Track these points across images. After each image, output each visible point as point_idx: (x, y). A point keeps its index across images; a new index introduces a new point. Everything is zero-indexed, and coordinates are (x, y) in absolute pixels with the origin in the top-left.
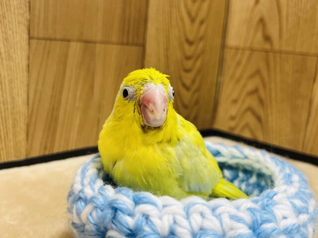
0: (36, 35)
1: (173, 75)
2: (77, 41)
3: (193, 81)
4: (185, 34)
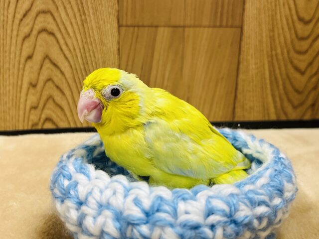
1: (280, 57)
2: (165, 26)
3: (310, 64)
4: (297, 12)
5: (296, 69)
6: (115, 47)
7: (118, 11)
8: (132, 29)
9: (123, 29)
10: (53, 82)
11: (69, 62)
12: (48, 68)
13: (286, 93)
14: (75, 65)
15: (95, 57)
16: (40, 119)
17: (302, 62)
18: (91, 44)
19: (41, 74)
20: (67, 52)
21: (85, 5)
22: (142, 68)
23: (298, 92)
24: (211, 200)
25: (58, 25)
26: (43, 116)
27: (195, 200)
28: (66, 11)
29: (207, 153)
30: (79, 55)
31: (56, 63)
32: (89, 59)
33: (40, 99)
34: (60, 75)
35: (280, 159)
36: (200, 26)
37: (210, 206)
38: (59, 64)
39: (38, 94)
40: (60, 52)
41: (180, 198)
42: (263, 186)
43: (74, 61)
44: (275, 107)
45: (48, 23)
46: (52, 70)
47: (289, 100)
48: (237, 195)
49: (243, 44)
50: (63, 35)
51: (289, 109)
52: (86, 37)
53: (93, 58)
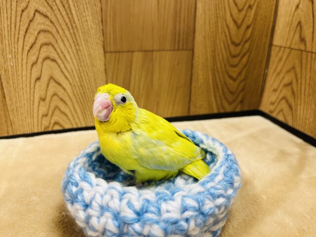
0: (108, 50)
1: (220, 70)
2: (139, 51)
3: (240, 74)
4: (231, 38)
5: (230, 77)
6: (103, 68)
7: (104, 42)
8: (114, 54)
9: (108, 55)
10: (58, 96)
11: (69, 81)
12: (53, 86)
13: (224, 94)
14: (73, 82)
15: (88, 76)
16: (50, 124)
17: (234, 72)
18: (85, 67)
19: (48, 91)
20: (67, 74)
21: (78, 38)
22: (124, 82)
23: (232, 93)
24: (185, 199)
25: (58, 54)
26: (53, 121)
27: (173, 200)
28: (64, 43)
29: (176, 153)
30: (76, 75)
31: (59, 82)
32: (83, 77)
33: (49, 109)
34: (63, 91)
35: (228, 155)
36: (164, 50)
37: (185, 205)
38: (62, 83)
39: (47, 106)
40: (62, 74)
41: (162, 200)
42: (220, 182)
43: (73, 80)
44: (217, 104)
45: (51, 53)
46: (56, 88)
47: (226, 99)
48: (203, 192)
49: (194, 62)
50: (62, 61)
51: (226, 105)
52: (80, 62)
53: (87, 77)
